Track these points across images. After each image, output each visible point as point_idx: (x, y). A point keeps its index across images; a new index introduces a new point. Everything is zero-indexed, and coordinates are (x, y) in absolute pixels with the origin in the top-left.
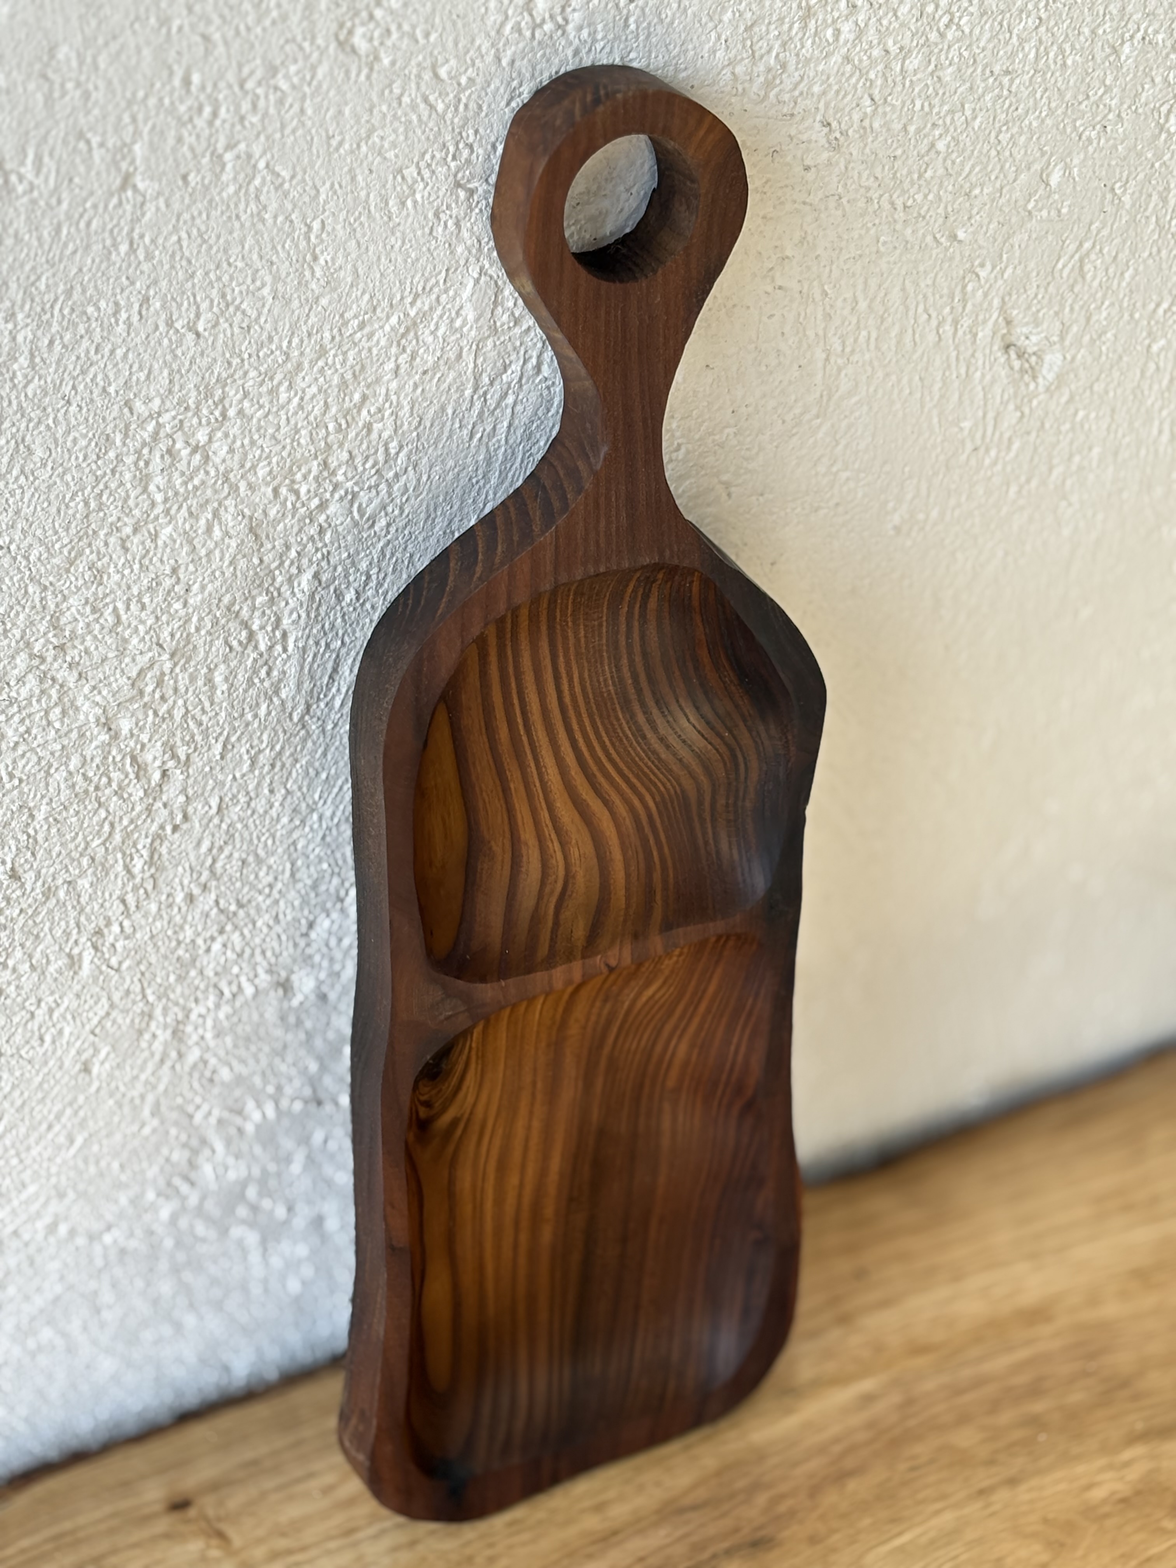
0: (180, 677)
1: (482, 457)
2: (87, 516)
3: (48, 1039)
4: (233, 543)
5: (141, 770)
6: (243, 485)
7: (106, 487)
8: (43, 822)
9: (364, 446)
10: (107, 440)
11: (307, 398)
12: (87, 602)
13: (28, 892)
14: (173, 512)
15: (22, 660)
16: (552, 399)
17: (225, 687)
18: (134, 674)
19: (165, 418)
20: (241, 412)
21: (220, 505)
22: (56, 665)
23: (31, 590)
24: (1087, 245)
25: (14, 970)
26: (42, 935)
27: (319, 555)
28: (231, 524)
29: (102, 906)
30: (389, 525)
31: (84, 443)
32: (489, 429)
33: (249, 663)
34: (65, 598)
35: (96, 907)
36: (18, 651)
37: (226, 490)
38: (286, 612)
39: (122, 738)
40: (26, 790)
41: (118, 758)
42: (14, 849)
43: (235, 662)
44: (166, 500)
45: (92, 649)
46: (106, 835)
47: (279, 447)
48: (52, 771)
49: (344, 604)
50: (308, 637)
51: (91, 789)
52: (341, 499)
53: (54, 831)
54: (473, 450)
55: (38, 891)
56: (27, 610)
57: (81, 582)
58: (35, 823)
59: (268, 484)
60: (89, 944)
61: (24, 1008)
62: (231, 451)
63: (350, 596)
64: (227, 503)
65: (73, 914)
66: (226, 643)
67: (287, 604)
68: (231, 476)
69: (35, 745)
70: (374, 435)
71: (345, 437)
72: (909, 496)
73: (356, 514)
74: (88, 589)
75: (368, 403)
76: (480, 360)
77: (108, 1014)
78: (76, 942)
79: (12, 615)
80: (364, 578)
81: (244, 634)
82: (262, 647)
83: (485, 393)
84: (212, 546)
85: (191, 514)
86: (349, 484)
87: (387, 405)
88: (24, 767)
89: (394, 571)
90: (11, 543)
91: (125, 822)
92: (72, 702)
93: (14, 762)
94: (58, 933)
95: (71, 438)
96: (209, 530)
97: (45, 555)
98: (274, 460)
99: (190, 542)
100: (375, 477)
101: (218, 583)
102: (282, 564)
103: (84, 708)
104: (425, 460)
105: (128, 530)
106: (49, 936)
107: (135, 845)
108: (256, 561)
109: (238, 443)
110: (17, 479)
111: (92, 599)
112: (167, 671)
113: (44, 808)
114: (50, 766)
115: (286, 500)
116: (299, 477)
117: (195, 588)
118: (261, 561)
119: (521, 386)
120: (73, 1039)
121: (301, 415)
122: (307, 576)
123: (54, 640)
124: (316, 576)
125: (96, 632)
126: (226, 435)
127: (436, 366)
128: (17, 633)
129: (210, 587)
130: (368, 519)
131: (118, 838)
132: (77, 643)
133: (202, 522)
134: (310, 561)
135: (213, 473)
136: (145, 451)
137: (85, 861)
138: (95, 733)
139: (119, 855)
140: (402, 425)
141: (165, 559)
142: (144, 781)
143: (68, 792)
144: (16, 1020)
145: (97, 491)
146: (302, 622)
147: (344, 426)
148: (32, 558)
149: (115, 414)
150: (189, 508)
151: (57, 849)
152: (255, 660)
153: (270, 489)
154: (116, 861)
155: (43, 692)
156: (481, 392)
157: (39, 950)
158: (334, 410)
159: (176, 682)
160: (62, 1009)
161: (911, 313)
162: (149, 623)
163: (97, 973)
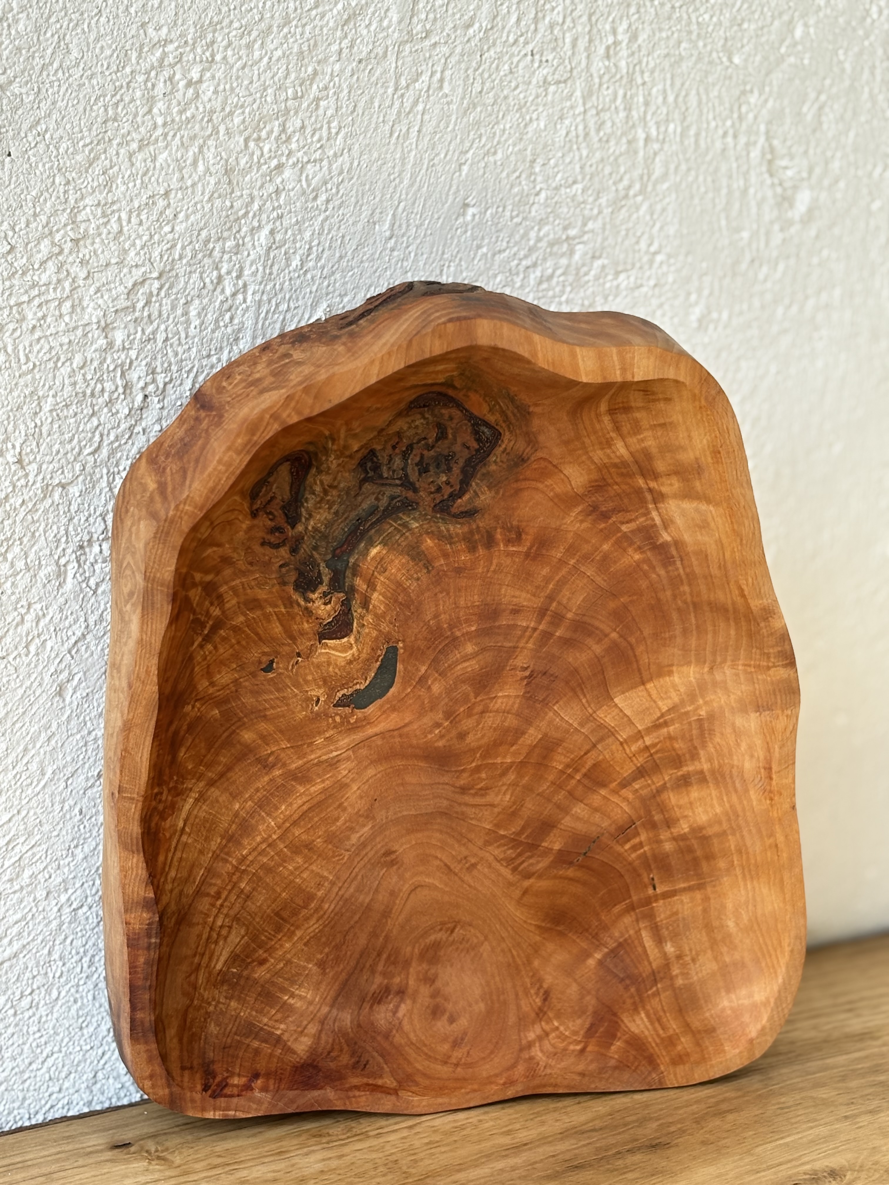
0: (164, 302)
1: (398, 156)
2: (105, 122)
3: (33, 649)
4: (212, 181)
5: (127, 387)
6: (222, 129)
7: (122, 100)
8: (48, 414)
9: (313, 119)
10: (126, 55)
11: (274, 59)
12: (99, 204)
13: (30, 484)
14: (169, 138)
15: (45, 246)
16: (450, 116)
17: (197, 322)
18: (130, 285)
19: (170, 48)
20: (225, 58)
21: (204, 142)
22: (71, 259)
23: (57, 181)
24: (823, 97)
25: (12, 565)
26: (37, 534)
27: (275, 214)
28: (211, 162)
29: (87, 520)
30: (328, 201)
31: (108, 52)
32: (404, 130)
33: (217, 304)
34: (82, 198)
35: (83, 519)
36: (42, 237)
37: (210, 130)
38: (248, 263)
39: (116, 348)
40: (38, 377)
41: (111, 368)
42: (23, 434)
43: (207, 300)
44: (165, 124)
45: (99, 252)
46: (96, 445)
47: (250, 99)
48: (59, 364)
49: (291, 268)
50: (263, 293)
51: (88, 392)
52: (294, 165)
53: (56, 426)
54: (392, 147)
55: (38, 485)
56: (53, 199)
57: (96, 184)
58: (42, 413)
59: (241, 133)
60: (74, 556)
61: (16, 609)
62: (216, 92)
63: (295, 262)
64: (210, 143)
65: (64, 521)
66: (201, 278)
67: (249, 255)
68: (214, 117)
69: (48, 333)
70: (321, 111)
71: (300, 105)
72: (706, 292)
73: (304, 183)
74: (101, 193)
75: (317, 79)
76: (400, 63)
77: (84, 636)
78: (64, 550)
79: (41, 200)
80: (307, 247)
81: (215, 273)
82: (228, 292)
83: (402, 95)
84: (196, 179)
85: (182, 144)
86: (300, 154)
87: (332, 84)
88: (38, 352)
89: (330, 247)
90: (46, 131)
91: (112, 437)
92: (81, 300)
93: (31, 345)
94: (51, 535)
95: (99, 45)
96: (195, 163)
97: (71, 150)
98: (247, 111)
99: (181, 170)
100: (320, 151)
101: (198, 216)
102: (247, 213)
103: (89, 310)
104: (357, 146)
105: (134, 146)
106: (43, 538)
107: (117, 465)
108: (228, 203)
109: (221, 87)
110: (57, 71)
111: (103, 202)
112: (155, 292)
113: (50, 400)
114: (58, 359)
115: (253, 154)
116: (264, 134)
117: (181, 216)
118: (232, 207)
119: (428, 96)
120: (53, 656)
121: (269, 74)
122: (265, 231)
123: (71, 233)
124: (272, 232)
125: (104, 236)
126: (213, 77)
127: (368, 59)
128: (44, 218)
129: (192, 218)
130: (313, 190)
131: (105, 452)
132: (89, 242)
133: (191, 153)
134: (268, 217)
135: (201, 109)
136: (153, 74)
137: (78, 467)
138: (96, 336)
139: (105, 471)
140: (341, 107)
141: (160, 180)
142: (129, 399)
143: (70, 388)
144: (9, 619)
145: (115, 100)
146: (260, 274)
147: (299, 94)
148: (61, 150)
149: (133, 32)
150: (182, 137)
151: (57, 446)
152: (222, 302)
153: (242, 140)
154: (102, 477)
155: (59, 281)
156: (399, 93)
157: (33, 550)
158: (293, 76)
159: (160, 305)
160: (48, 618)
161: (704, 118)
162: (145, 238)
163: (78, 588)
